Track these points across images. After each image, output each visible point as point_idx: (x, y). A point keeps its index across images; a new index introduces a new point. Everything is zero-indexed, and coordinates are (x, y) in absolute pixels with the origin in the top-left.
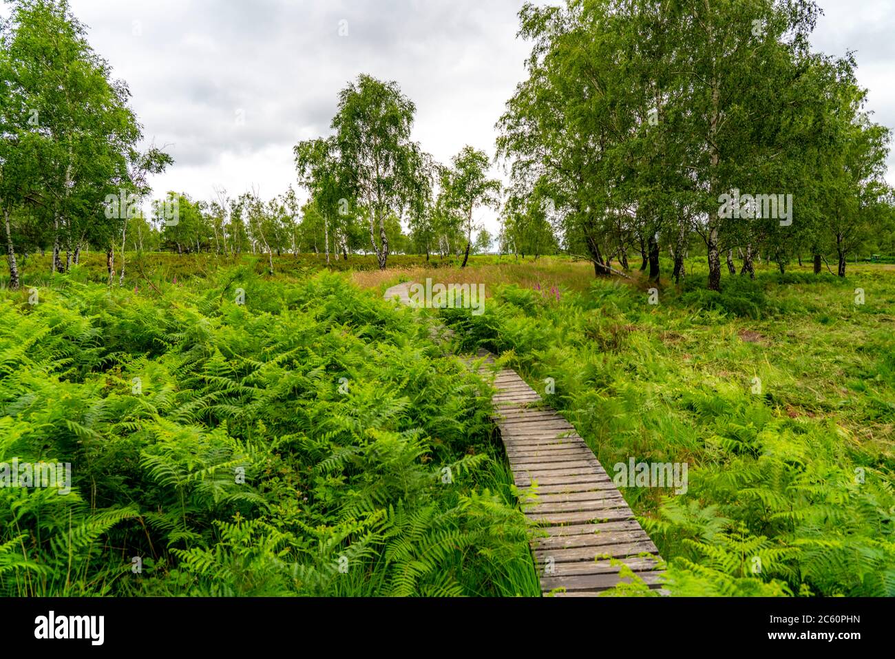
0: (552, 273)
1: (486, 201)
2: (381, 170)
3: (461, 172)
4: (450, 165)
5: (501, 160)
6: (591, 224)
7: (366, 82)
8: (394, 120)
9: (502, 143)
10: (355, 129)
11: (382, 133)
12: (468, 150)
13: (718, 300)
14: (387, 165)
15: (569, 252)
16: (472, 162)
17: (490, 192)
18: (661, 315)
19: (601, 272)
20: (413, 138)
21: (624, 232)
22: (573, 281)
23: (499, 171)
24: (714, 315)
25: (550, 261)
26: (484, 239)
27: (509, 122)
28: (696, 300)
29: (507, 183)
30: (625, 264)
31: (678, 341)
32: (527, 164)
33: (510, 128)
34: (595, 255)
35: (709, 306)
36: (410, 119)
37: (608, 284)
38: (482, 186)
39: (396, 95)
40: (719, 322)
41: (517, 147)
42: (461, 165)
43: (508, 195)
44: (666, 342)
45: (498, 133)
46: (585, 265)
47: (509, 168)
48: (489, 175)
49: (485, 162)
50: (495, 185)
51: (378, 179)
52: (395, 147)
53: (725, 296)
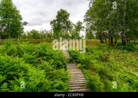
0: (93, 42)
1: (82, 30)
2: (64, 25)
3: (78, 25)
4: (76, 24)
5: (84, 23)
6: (100, 34)
7: (61, 10)
8: (66, 16)
9: (84, 20)
10: (60, 18)
11: (64, 19)
12: (79, 21)
13: (125, 48)
14: (65, 24)
15: (96, 39)
16: (79, 24)
17: (83, 29)
18: (114, 51)
19: (102, 42)
20: (69, 19)
21: (106, 35)
22: (97, 44)
23: (84, 25)
24: (125, 51)
25: (93, 40)
26: (83, 36)
27: (86, 16)
28: (121, 48)
29: (85, 27)
30: (106, 40)
31: (119, 57)
32: (89, 23)
33: (86, 17)
34: (101, 39)
35: (124, 49)
36: (69, 16)
37: (103, 44)
38: (81, 27)
39: (66, 12)
40: (126, 53)
41: (87, 21)
42: (78, 24)
43: (86, 29)
44: (117, 58)
45: (84, 18)
46: (99, 41)
47: (86, 24)
48: (82, 26)
49: (82, 24)
50: (83, 27)
51: (63, 26)
52: (66, 21)
53: (127, 47)
